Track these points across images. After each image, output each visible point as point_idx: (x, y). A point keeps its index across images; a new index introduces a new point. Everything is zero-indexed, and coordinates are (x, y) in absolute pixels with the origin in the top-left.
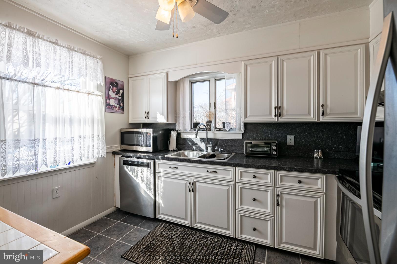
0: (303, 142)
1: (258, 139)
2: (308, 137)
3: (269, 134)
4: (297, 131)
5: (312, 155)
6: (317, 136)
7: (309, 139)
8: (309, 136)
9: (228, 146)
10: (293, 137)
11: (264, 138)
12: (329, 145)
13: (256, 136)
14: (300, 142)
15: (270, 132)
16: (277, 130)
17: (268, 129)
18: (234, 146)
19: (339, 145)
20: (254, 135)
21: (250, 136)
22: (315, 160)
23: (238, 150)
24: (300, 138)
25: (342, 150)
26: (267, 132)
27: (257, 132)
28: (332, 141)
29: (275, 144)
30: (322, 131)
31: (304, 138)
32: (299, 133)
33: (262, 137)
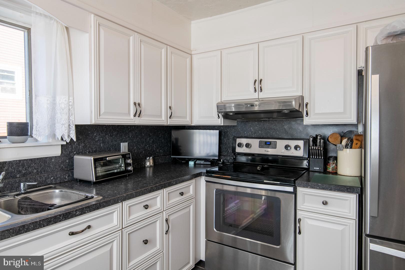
0: (135, 150)
1: (86, 153)
2: (139, 143)
3: (100, 143)
4: (130, 136)
5: (143, 165)
6: (146, 142)
7: (140, 146)
8: (140, 141)
9: (30, 173)
10: (127, 144)
11: (94, 150)
12: (154, 151)
13: (83, 147)
14: (133, 150)
15: (103, 140)
16: (111, 135)
17: (99, 135)
18: (44, 171)
19: (160, 150)
20: (81, 147)
21: (74, 148)
22: (148, 169)
23: (54, 178)
24: (133, 145)
25: (161, 155)
26: (99, 140)
27: (84, 141)
28: (156, 146)
29: (129, 156)
30: (150, 136)
31: (136, 144)
32: (132, 139)
33: (92, 148)
